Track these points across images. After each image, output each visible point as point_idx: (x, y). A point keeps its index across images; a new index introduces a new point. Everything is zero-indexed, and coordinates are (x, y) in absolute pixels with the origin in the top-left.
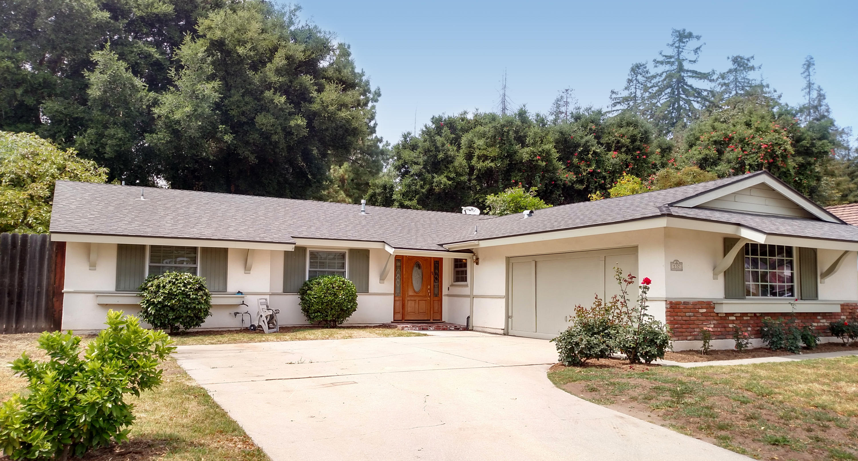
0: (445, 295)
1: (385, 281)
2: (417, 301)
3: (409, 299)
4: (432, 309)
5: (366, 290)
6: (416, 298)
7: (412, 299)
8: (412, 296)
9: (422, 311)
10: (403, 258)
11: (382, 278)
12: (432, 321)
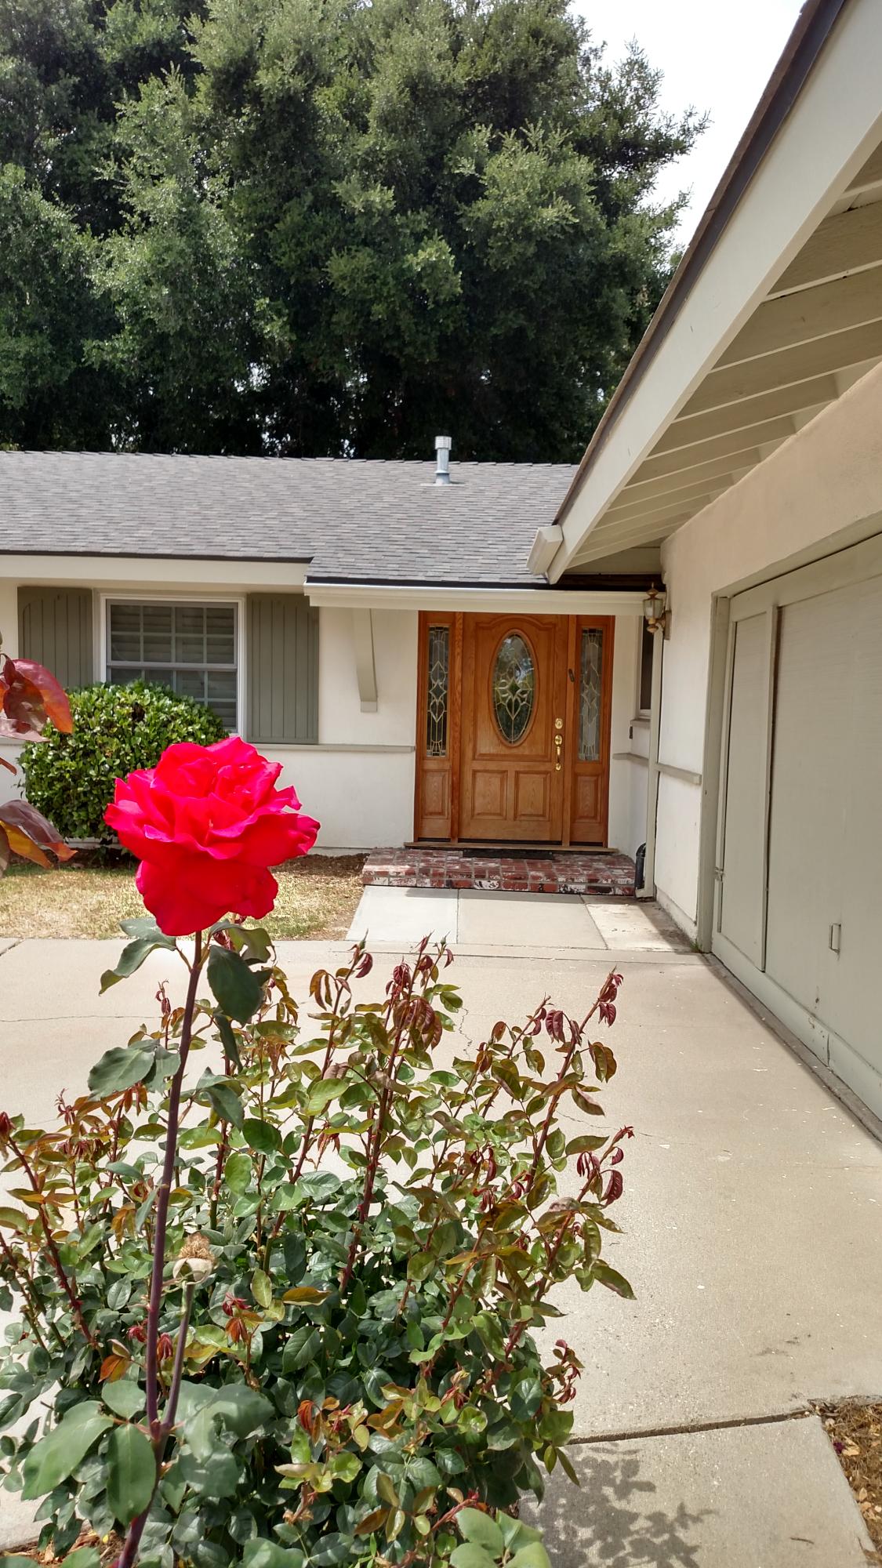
0: (620, 756)
1: (383, 707)
2: (511, 775)
3: (477, 765)
4: (568, 805)
5: (306, 734)
6: (504, 765)
7: (492, 766)
8: (492, 757)
9: (529, 811)
10: (453, 624)
11: (370, 696)
12: (566, 847)
